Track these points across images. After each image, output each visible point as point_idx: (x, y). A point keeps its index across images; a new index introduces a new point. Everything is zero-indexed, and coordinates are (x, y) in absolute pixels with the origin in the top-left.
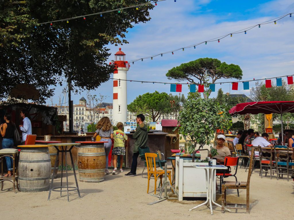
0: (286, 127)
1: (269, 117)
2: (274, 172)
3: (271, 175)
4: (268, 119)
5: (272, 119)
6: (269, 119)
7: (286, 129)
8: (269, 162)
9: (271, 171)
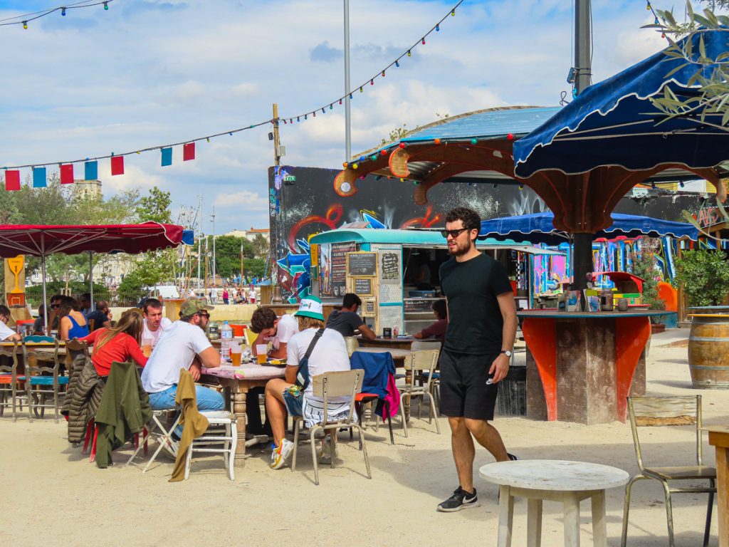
0: (62, 289)
1: (16, 264)
2: (23, 404)
3: (14, 411)
4: (13, 270)
5: (24, 271)
6: (16, 271)
7: (62, 294)
8: (9, 379)
9: (14, 402)
